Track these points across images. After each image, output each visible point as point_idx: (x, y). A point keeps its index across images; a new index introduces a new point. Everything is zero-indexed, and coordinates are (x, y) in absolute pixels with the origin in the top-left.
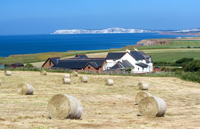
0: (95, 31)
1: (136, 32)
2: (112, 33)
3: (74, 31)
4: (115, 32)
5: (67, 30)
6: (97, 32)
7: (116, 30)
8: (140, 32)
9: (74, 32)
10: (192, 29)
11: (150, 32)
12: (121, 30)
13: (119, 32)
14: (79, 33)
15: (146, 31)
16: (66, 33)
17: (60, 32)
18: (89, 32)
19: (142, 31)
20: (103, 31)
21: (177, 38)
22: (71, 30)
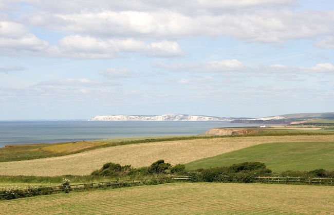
0: (146, 118)
1: (199, 120)
3: (118, 117)
5: (110, 116)
6: (148, 119)
8: (205, 120)
9: (119, 119)
10: (273, 116)
11: (217, 120)
13: (177, 120)
14: (125, 119)
15: (212, 119)
16: (108, 120)
17: (101, 118)
18: (138, 119)
19: (207, 119)
20: (156, 117)
21: (261, 127)
22: (114, 116)
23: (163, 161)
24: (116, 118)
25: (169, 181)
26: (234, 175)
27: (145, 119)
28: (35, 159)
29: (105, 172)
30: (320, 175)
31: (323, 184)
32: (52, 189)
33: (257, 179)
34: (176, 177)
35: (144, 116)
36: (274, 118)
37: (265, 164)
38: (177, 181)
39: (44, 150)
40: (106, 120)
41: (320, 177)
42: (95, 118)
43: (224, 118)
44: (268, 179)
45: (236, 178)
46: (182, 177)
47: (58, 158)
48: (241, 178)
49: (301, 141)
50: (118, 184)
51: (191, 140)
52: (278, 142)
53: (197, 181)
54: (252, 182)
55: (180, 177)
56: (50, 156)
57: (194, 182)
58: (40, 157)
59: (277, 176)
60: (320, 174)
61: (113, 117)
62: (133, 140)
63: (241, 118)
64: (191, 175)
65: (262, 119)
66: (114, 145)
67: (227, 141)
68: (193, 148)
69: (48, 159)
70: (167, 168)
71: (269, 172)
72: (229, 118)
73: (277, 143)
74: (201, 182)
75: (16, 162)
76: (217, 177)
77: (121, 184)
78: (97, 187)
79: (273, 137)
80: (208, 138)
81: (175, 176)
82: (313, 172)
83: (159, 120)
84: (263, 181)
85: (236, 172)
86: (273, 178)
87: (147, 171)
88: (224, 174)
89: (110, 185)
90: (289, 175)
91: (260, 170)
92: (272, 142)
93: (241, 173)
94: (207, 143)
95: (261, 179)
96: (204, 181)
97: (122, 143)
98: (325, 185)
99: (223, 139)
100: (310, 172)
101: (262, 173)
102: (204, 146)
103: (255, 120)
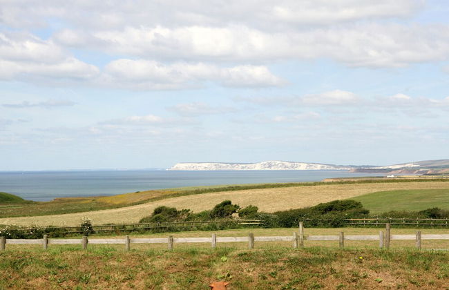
0: (241, 166)
1: (308, 168)
2: (269, 169)
3: (204, 165)
4: (272, 169)
5: (194, 164)
6: (243, 168)
7: (275, 165)
8: (316, 169)
9: (205, 168)
10: (405, 164)
11: (332, 168)
12: (283, 164)
13: (280, 169)
14: (214, 168)
15: (326, 167)
16: (192, 170)
17: (182, 167)
18: (229, 168)
19: (319, 167)
20: (253, 165)
21: (388, 176)
22: (200, 165)
23: (230, 203)
24: (201, 167)
25: (234, 226)
26: (319, 218)
27: (238, 168)
28: (84, 211)
29: (156, 218)
30: (433, 216)
31: (435, 226)
32: (66, 231)
33: (349, 221)
34: (245, 222)
35: (238, 164)
36: (406, 166)
37: (362, 203)
38: (245, 226)
39: (98, 201)
40: (188, 169)
41: (433, 218)
42: (175, 167)
43: (342, 166)
44: (363, 221)
45: (322, 221)
46: (252, 222)
47: (114, 211)
48: (329, 222)
49: (432, 188)
50: (161, 228)
51: (288, 188)
52: (401, 189)
53: (272, 227)
54: (342, 226)
55: (249, 222)
56: (104, 209)
57: (268, 227)
58: (92, 209)
59: (376, 217)
60: (433, 214)
61: (198, 165)
62: (212, 188)
63: (363, 166)
64: (263, 219)
65: (390, 167)
66: (187, 193)
67: (334, 189)
68: (288, 196)
69: (101, 212)
70: (234, 212)
71: (366, 212)
72: (347, 166)
73: (400, 191)
74: (277, 227)
75: (59, 216)
76: (297, 220)
77: (165, 228)
78: (131, 231)
79: (396, 183)
80: (310, 185)
81: (243, 221)
82: (425, 211)
83: (256, 169)
84: (356, 225)
85: (323, 213)
86: (370, 220)
87: (209, 216)
88: (307, 216)
89: (149, 229)
90: (392, 216)
91: (353, 210)
92: (393, 189)
93: (328, 214)
94: (308, 192)
95: (354, 222)
96: (281, 226)
97: (197, 192)
98: (439, 228)
99: (330, 186)
100: (420, 212)
101: (356, 215)
102: (303, 194)
103: (381, 168)
